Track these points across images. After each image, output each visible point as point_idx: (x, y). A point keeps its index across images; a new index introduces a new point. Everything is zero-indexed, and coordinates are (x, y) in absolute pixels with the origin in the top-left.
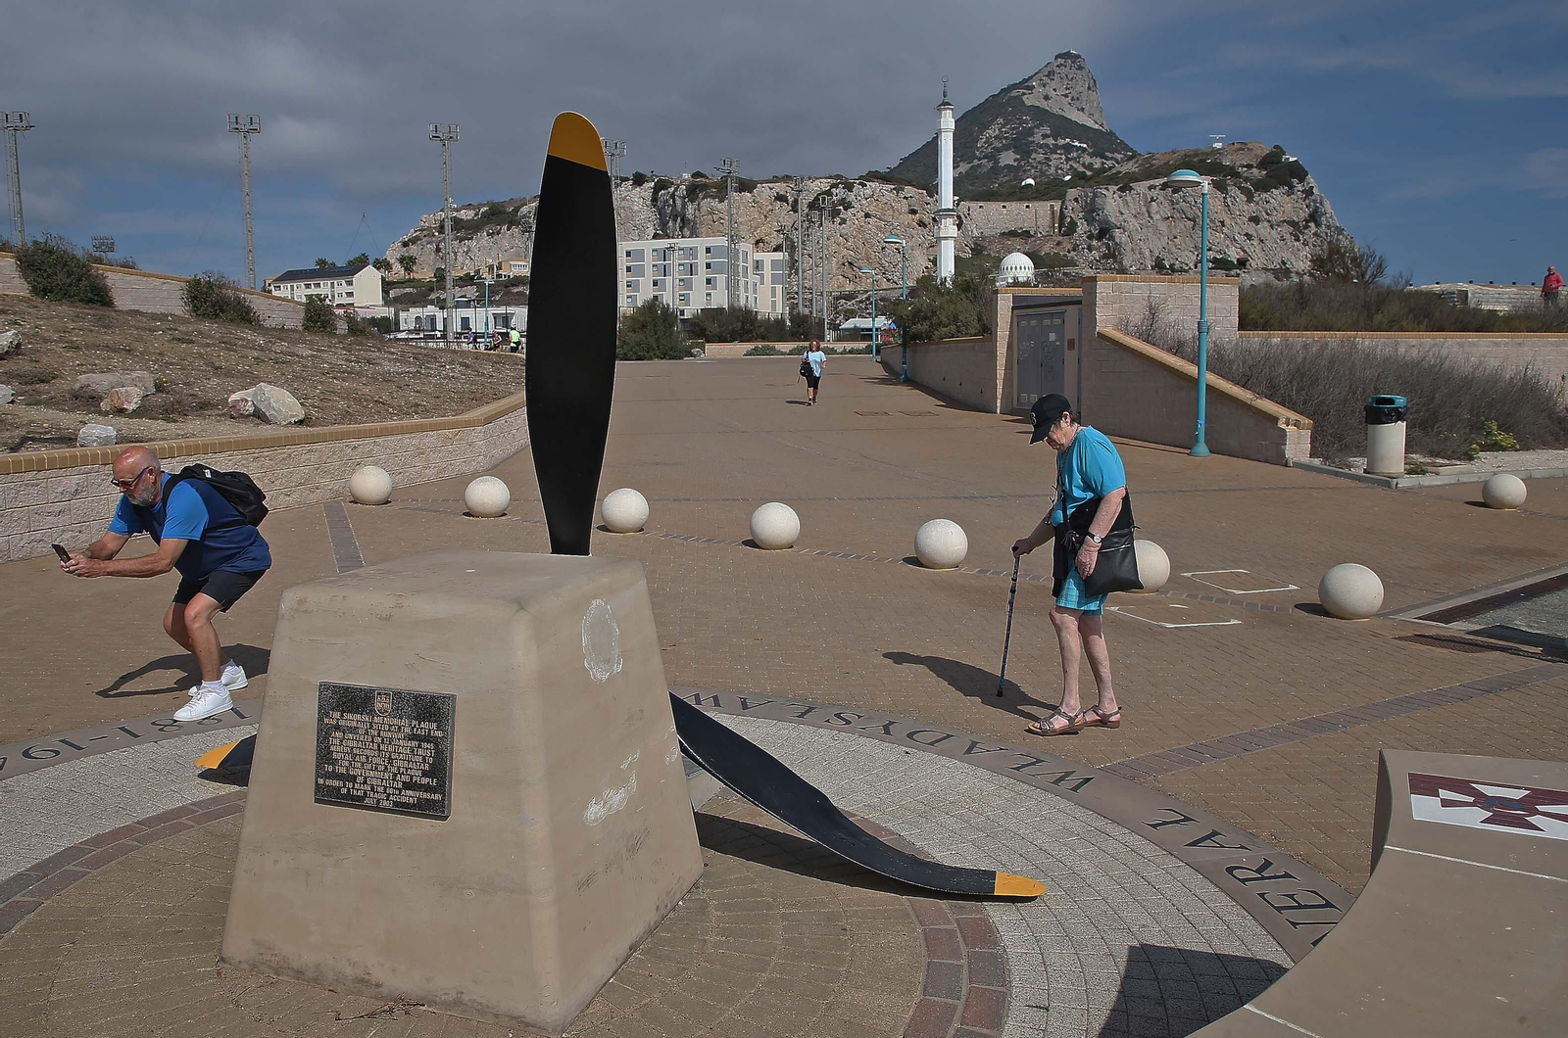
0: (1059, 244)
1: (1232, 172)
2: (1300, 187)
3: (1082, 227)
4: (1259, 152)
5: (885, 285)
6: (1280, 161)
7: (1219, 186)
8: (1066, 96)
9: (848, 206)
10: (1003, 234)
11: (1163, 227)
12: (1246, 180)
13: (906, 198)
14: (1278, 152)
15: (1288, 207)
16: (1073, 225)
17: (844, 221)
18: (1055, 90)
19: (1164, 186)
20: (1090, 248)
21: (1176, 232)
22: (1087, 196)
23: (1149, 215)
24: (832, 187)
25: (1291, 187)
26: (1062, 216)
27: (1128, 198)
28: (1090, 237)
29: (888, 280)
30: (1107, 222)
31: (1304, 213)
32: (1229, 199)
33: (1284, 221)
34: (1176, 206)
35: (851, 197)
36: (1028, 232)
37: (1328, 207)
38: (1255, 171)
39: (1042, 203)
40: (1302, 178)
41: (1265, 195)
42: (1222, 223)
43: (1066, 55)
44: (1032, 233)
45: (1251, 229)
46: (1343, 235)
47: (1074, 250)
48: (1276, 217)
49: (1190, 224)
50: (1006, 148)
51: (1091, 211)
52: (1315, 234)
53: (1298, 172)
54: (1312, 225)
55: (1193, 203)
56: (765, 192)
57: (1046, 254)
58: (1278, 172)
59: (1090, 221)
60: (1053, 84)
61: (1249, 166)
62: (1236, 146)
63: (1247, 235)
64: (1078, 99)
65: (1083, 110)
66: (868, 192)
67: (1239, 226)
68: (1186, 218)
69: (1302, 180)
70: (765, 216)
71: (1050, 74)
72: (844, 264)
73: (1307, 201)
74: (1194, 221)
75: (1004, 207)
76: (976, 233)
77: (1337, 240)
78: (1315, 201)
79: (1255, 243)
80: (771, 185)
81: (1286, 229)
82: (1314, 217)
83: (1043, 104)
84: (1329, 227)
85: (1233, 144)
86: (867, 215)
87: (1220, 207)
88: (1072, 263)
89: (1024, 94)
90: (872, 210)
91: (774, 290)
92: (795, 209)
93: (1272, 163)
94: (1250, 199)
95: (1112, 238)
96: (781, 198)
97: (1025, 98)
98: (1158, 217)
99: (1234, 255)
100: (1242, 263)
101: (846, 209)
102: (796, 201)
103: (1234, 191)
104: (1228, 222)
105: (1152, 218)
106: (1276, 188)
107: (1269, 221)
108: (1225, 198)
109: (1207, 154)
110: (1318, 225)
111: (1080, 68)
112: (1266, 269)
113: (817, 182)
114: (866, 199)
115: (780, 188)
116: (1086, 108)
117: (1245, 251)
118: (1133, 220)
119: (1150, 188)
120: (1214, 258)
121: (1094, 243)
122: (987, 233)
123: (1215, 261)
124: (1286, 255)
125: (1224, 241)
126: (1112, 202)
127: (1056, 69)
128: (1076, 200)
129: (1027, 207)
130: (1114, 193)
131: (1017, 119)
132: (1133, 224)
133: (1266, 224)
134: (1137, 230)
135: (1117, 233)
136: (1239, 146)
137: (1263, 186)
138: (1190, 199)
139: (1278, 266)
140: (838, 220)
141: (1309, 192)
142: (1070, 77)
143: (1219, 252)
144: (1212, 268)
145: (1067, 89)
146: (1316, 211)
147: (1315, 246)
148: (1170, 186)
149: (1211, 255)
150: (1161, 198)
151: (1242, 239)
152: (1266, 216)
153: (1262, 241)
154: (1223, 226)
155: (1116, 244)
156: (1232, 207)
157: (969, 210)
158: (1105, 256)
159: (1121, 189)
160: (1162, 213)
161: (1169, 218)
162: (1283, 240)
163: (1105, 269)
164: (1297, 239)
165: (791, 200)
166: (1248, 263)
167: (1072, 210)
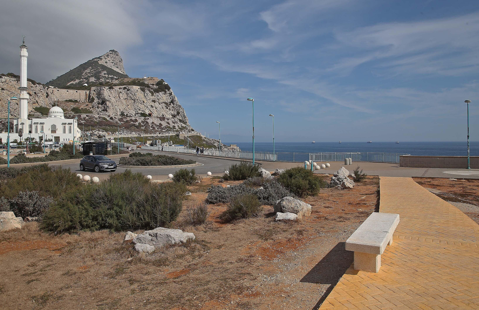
0: (87, 105)
1: (148, 86)
2: (168, 92)
3: (96, 100)
4: (156, 80)
5: (10, 117)
6: (162, 84)
7: (143, 90)
8: (113, 63)
10: (66, 101)
11: (124, 102)
12: (152, 88)
14: (162, 81)
15: (164, 98)
16: (93, 100)
18: (109, 61)
19: (125, 88)
20: (98, 107)
21: (128, 104)
22: (98, 90)
23: (119, 98)
25: (166, 92)
26: (89, 96)
27: (112, 91)
28: (99, 104)
29: (12, 115)
30: (105, 99)
31: (169, 101)
32: (145, 94)
33: (163, 102)
34: (128, 95)
36: (77, 101)
37: (176, 99)
38: (155, 86)
39: (82, 91)
41: (157, 94)
42: (144, 101)
43: (113, 51)
45: (153, 104)
46: (181, 108)
47: (92, 108)
48: (161, 101)
49: (133, 101)
50: (92, 76)
51: (99, 95)
52: (173, 107)
53: (167, 87)
54: (172, 104)
55: (134, 94)
57: (82, 109)
58: (162, 87)
59: (99, 98)
60: (109, 59)
61: (153, 85)
62: (150, 78)
63: (151, 106)
64: (116, 64)
65: (118, 67)
66: (3, 80)
67: (149, 103)
68: (132, 99)
69: (169, 90)
71: (108, 56)
73: (170, 97)
74: (134, 100)
75: (68, 91)
76: (56, 100)
77: (179, 109)
78: (172, 97)
79: (154, 108)
81: (164, 105)
82: (172, 102)
83: (105, 64)
84: (177, 105)
85: (149, 77)
87: (143, 97)
88: (91, 112)
89: (99, 60)
90: (5, 87)
93: (160, 84)
94: (152, 95)
95: (106, 104)
97: (99, 62)
98: (122, 98)
99: (147, 112)
100: (150, 115)
103: (147, 92)
104: (145, 101)
106: (161, 92)
107: (158, 102)
108: (144, 94)
109: (141, 80)
110: (173, 104)
111: (117, 55)
112: (157, 117)
114: (3, 83)
116: (119, 67)
117: (151, 111)
118: (114, 99)
119: (120, 88)
121: (100, 105)
122: (60, 100)
123: (141, 114)
124: (164, 113)
125: (144, 107)
126: (106, 92)
127: (109, 54)
128: (94, 91)
129: (77, 92)
130: (107, 89)
131: (96, 68)
132: (113, 100)
133: (158, 103)
134: (115, 102)
135: (108, 103)
136: (151, 78)
137: (157, 91)
139: (161, 116)
141: (171, 94)
142: (114, 57)
143: (143, 111)
144: (140, 116)
145: (113, 61)
146: (173, 100)
147: (172, 110)
148: (127, 89)
149: (140, 112)
150: (123, 92)
151: (149, 107)
152: (158, 100)
153: (156, 108)
154: (144, 103)
155: (107, 106)
156: (146, 97)
157: (53, 91)
158: (103, 110)
159: (109, 88)
160: (123, 97)
161: (126, 99)
162: (163, 108)
163: (103, 115)
164: (167, 108)
166: (152, 115)
167: (93, 94)
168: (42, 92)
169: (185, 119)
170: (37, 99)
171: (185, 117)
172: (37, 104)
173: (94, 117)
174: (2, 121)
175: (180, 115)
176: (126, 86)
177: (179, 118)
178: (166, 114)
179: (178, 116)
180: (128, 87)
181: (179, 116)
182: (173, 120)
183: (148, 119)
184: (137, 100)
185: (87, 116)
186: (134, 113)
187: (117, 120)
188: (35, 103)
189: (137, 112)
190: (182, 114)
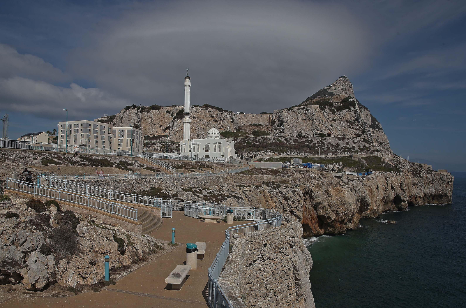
0: (267, 128)
2: (353, 109)
3: (277, 122)
4: (343, 98)
6: (348, 101)
7: (322, 109)
8: (342, 89)
10: (251, 125)
11: (302, 123)
12: (335, 107)
13: (209, 112)
14: (349, 98)
15: (348, 116)
16: (274, 122)
19: (303, 109)
20: (276, 130)
21: (306, 124)
22: (280, 113)
23: (297, 118)
25: (350, 109)
26: (272, 119)
27: (291, 113)
28: (278, 126)
30: (283, 121)
31: (354, 118)
32: (325, 113)
33: (346, 121)
34: (307, 115)
39: (266, 115)
41: (340, 112)
43: (342, 77)
44: (262, 125)
45: (333, 123)
46: (366, 125)
47: (271, 130)
48: (343, 119)
49: (311, 121)
51: (279, 117)
52: (358, 125)
53: (353, 104)
54: (356, 122)
55: (312, 114)
56: (163, 110)
58: (347, 104)
59: (279, 120)
60: (338, 86)
61: (338, 103)
63: (331, 125)
64: (346, 90)
66: (195, 110)
67: (328, 122)
68: (310, 119)
69: (354, 107)
71: (337, 83)
73: (355, 114)
74: (313, 120)
75: (254, 116)
76: (242, 124)
77: (365, 127)
78: (358, 114)
79: (334, 128)
80: (165, 108)
81: (346, 124)
82: (357, 119)
83: (334, 91)
84: (362, 123)
86: (194, 118)
87: (322, 116)
88: (268, 134)
91: (127, 140)
92: (172, 116)
93: (345, 101)
94: (334, 113)
95: (283, 126)
96: (168, 112)
97: (328, 90)
98: (300, 119)
99: (326, 132)
100: (329, 135)
102: (173, 113)
103: (328, 110)
106: (344, 110)
108: (324, 113)
110: (358, 122)
111: (347, 81)
112: (337, 137)
113: (180, 107)
115: (168, 109)
117: (330, 131)
118: (292, 120)
119: (298, 109)
123: (319, 134)
124: (345, 132)
125: (323, 127)
126: (285, 114)
127: (339, 81)
128: (276, 114)
129: (261, 116)
130: (286, 111)
133: (339, 122)
134: (292, 123)
135: (285, 124)
136: (337, 96)
137: (339, 109)
139: (342, 136)
141: (356, 111)
142: (343, 83)
143: (321, 131)
144: (318, 137)
145: (342, 87)
146: (358, 117)
147: (356, 129)
148: (305, 109)
149: (318, 132)
150: (302, 113)
151: (328, 127)
152: (339, 119)
153: (336, 127)
154: (323, 122)
155: (284, 128)
156: (326, 116)
157: (240, 117)
158: (280, 132)
159: (288, 110)
160: (302, 118)
161: (304, 119)
162: (344, 127)
163: (279, 136)
164: (350, 127)
165: (171, 112)
166: (331, 135)
167: (275, 117)
168: (227, 118)
169: (371, 139)
170: (222, 124)
171: (371, 136)
172: (222, 129)
173: (269, 138)
175: (365, 134)
176: (304, 107)
177: (363, 137)
178: (348, 134)
180: (307, 107)
182: (355, 139)
183: (325, 139)
184: (316, 119)
185: (262, 138)
186: (312, 134)
187: (291, 141)
189: (316, 132)
190: (368, 132)
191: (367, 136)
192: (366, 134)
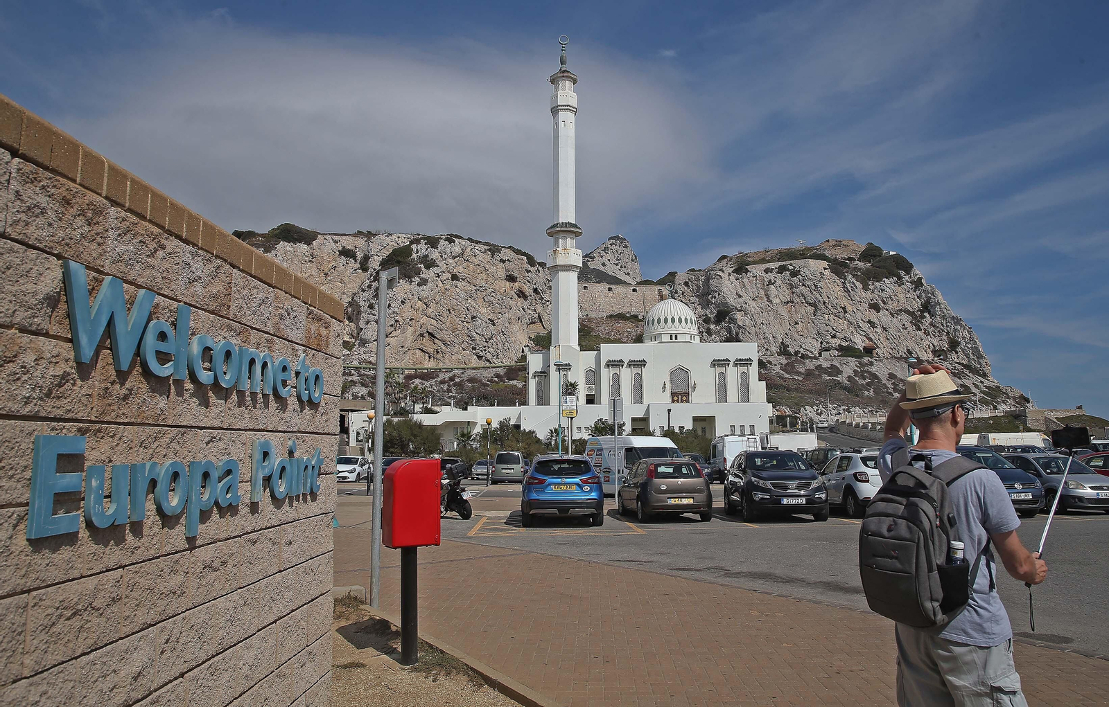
2: (907, 278)
4: (855, 248)
5: (475, 362)
6: (880, 255)
7: (838, 272)
9: (430, 264)
10: (611, 316)
11: (783, 311)
12: (855, 270)
13: (503, 261)
14: (875, 247)
15: (902, 297)
17: (424, 282)
18: (609, 260)
19: (782, 270)
20: (709, 332)
21: (797, 317)
23: (768, 298)
24: (412, 243)
25: (900, 278)
27: (745, 281)
29: (480, 357)
30: (725, 304)
31: (916, 305)
32: (847, 285)
33: (902, 310)
34: (795, 290)
35: (435, 255)
36: (636, 317)
37: (939, 297)
39: (648, 287)
40: (908, 268)
41: (878, 284)
42: (844, 308)
43: (616, 238)
44: (640, 317)
45: (872, 314)
46: (961, 325)
48: (893, 306)
49: (810, 308)
52: (931, 324)
53: (902, 264)
54: (927, 315)
55: (813, 287)
56: (326, 245)
59: (704, 304)
60: (608, 256)
61: (852, 259)
62: (831, 243)
63: (869, 322)
65: (628, 274)
66: (457, 249)
68: (807, 303)
69: (908, 271)
70: (326, 275)
71: (606, 250)
72: (422, 335)
73: (918, 292)
74: (815, 306)
75: (609, 290)
77: (955, 330)
78: (926, 292)
79: (879, 330)
80: (336, 238)
81: (906, 318)
82: (927, 307)
83: (602, 268)
84: (944, 317)
85: (828, 241)
86: (455, 278)
87: (840, 292)
89: (588, 261)
90: (459, 270)
92: (364, 267)
93: (874, 256)
94: (866, 288)
95: (733, 320)
96: (347, 253)
98: (777, 301)
99: (860, 343)
100: (868, 351)
101: (427, 268)
102: (366, 258)
103: (850, 277)
104: (849, 308)
105: (771, 301)
106: (886, 278)
107: (887, 310)
108: (844, 283)
110: (932, 316)
111: (626, 246)
112: (892, 358)
114: (454, 258)
115: (346, 242)
116: (631, 273)
117: (870, 339)
118: (753, 304)
119: (767, 271)
120: (840, 345)
121: (712, 327)
122: (593, 315)
123: (840, 348)
124: (911, 344)
125: (848, 328)
126: (728, 284)
127: (610, 247)
128: (686, 284)
129: (634, 290)
130: (730, 275)
132: (753, 306)
133: (886, 312)
134: (758, 313)
135: (739, 316)
136: (834, 243)
137: (873, 276)
138: (809, 283)
140: (416, 280)
141: (918, 283)
142: (619, 252)
143: (844, 339)
144: (838, 356)
145: (617, 260)
146: (928, 301)
147: (934, 336)
148: (788, 270)
149: (835, 342)
150: (779, 282)
151: (865, 326)
152: (883, 305)
153: (885, 329)
154: (845, 312)
155: (739, 327)
156: (852, 293)
159: (736, 271)
160: (781, 296)
161: (788, 302)
162: (906, 329)
164: (919, 329)
165: (360, 255)
166: (874, 352)
167: (683, 294)
169: (980, 364)
170: (539, 308)
171: (980, 357)
172: (538, 325)
174: (454, 376)
175: (959, 349)
176: (784, 263)
177: (956, 360)
178: (917, 349)
179: (954, 355)
180: (791, 265)
181: (957, 353)
183: (871, 363)
184: (824, 303)
186: (815, 347)
187: (777, 369)
188: (534, 323)
189: (827, 343)
190: (969, 346)
191: (967, 355)
192: (963, 350)
